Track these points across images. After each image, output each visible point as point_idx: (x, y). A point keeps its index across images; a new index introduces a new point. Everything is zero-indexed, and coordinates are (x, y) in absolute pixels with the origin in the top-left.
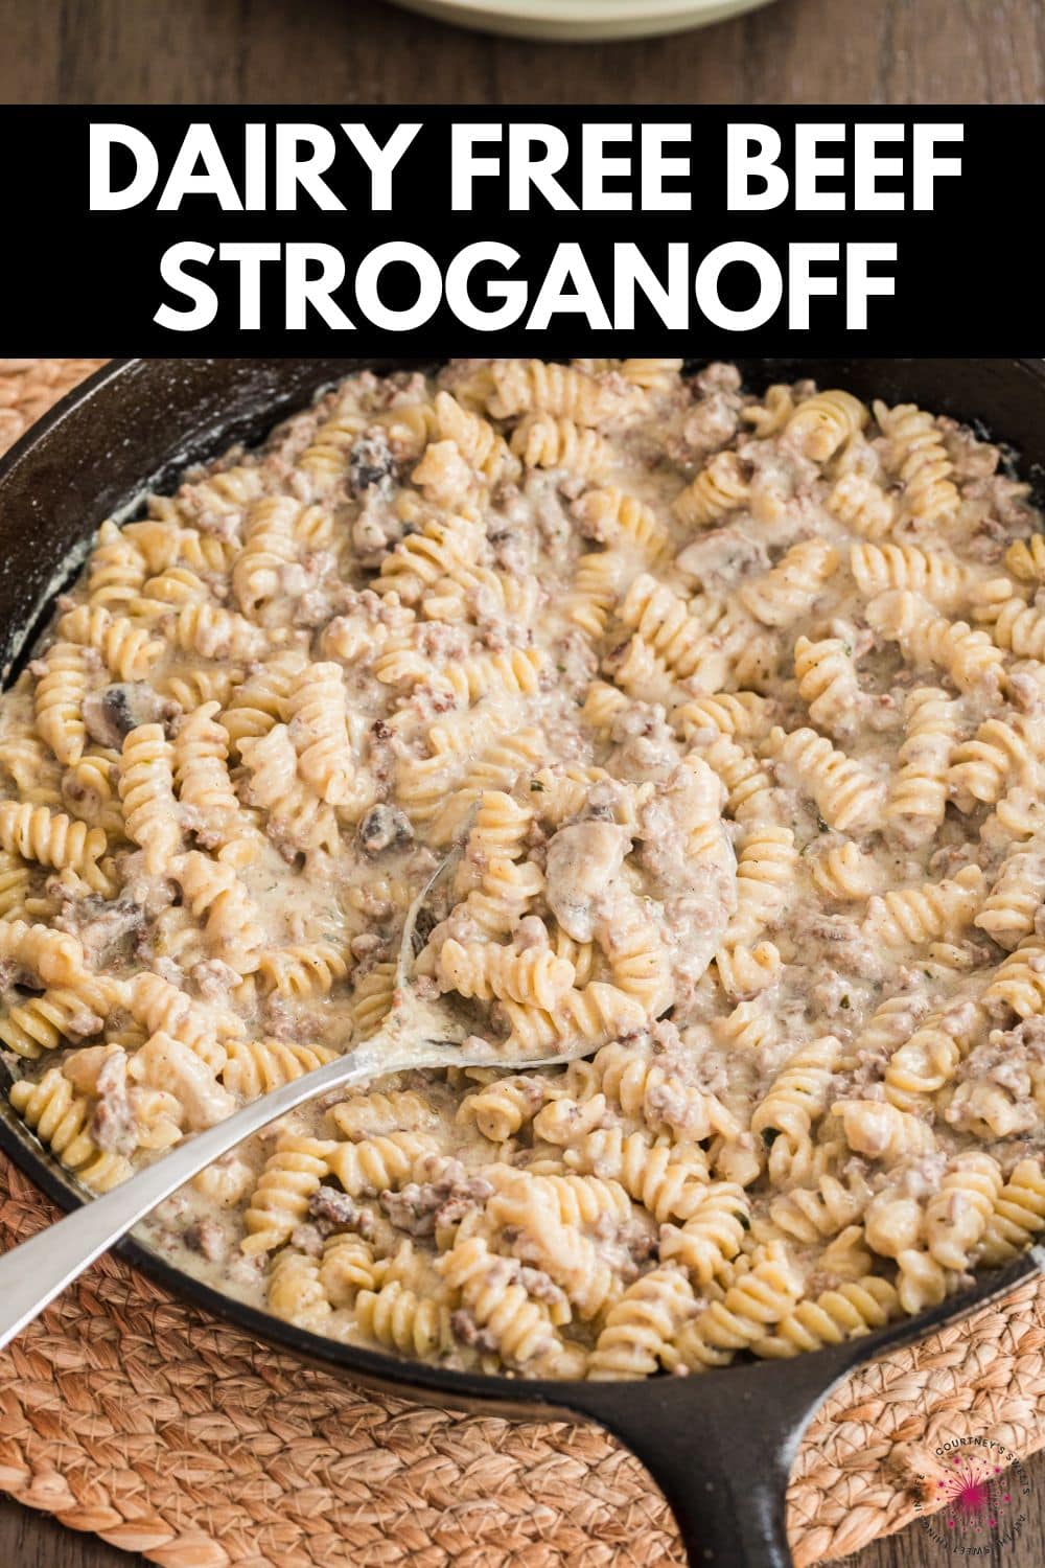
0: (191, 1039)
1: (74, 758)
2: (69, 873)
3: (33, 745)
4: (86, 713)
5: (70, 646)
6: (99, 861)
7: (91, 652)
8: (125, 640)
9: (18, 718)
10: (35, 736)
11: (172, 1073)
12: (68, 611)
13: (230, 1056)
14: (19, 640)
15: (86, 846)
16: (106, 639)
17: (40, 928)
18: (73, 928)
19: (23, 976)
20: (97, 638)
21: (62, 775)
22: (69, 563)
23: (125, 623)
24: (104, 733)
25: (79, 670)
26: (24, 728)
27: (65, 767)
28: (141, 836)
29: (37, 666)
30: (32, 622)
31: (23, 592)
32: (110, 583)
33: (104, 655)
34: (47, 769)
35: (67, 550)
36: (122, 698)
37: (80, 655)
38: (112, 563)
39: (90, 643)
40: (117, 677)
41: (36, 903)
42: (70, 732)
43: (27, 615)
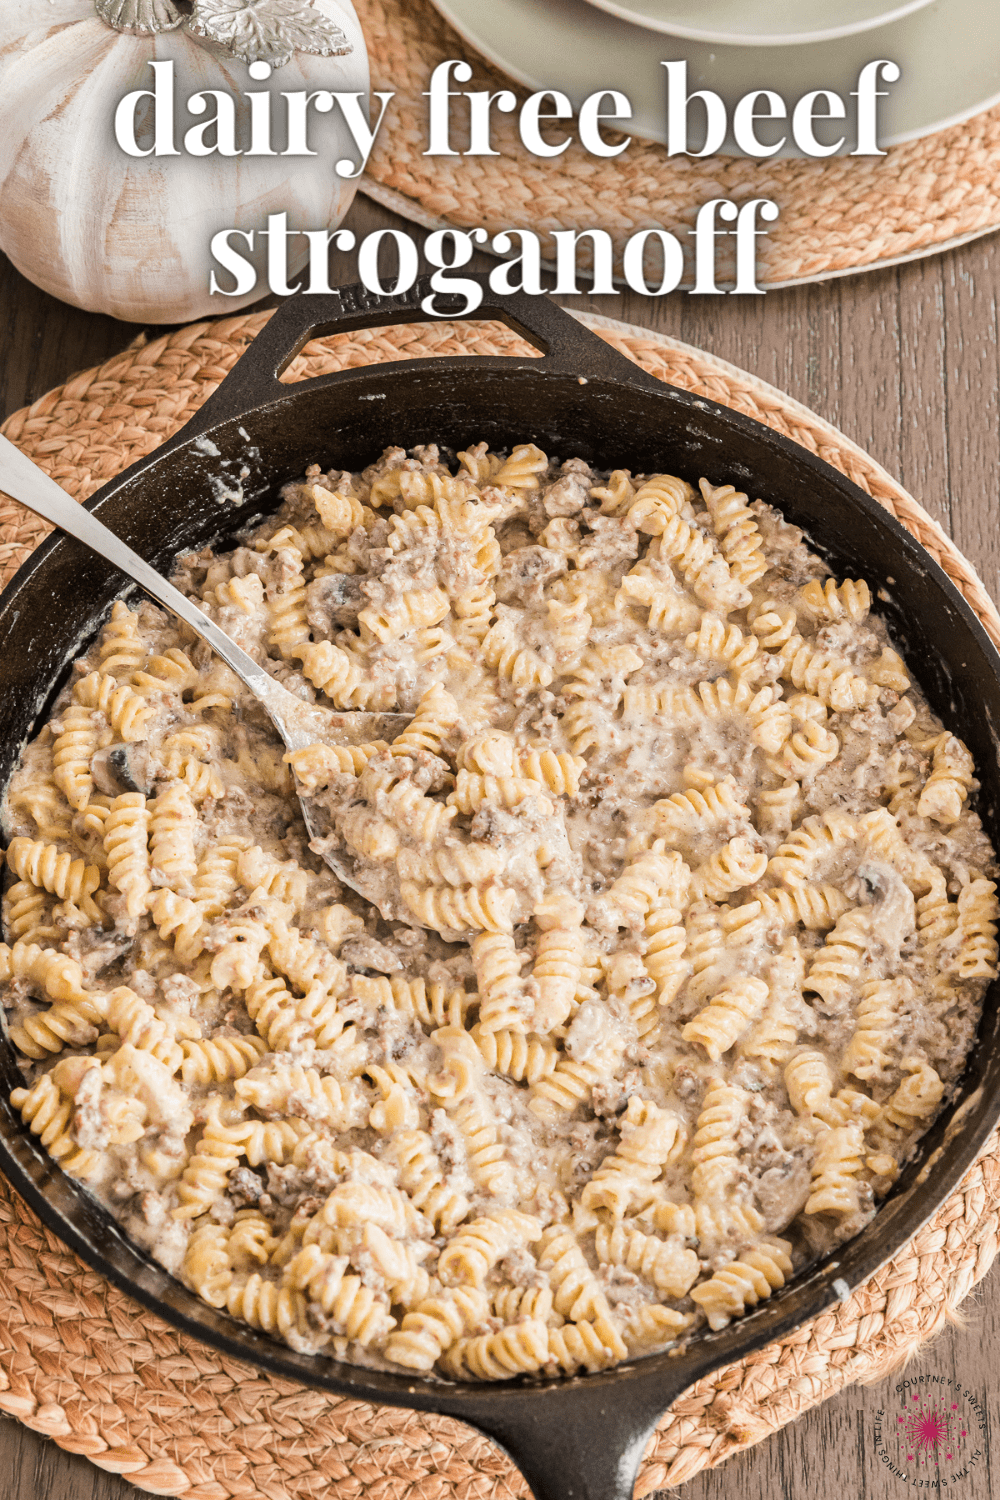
0: (151, 1045)
1: (83, 806)
2: (70, 905)
3: (51, 790)
4: (93, 768)
5: (82, 708)
6: (94, 896)
7: (98, 715)
8: (126, 704)
9: (40, 767)
10: (52, 784)
11: (136, 1079)
12: (83, 675)
13: (186, 1055)
14: (40, 701)
15: (84, 882)
16: (110, 703)
17: (51, 952)
18: (76, 954)
19: (34, 991)
20: (104, 702)
21: (72, 817)
22: (83, 635)
23: (127, 690)
24: (106, 784)
25: (88, 729)
26: (44, 777)
27: (75, 810)
28: (122, 885)
29: (55, 725)
30: (52, 685)
31: (44, 663)
32: (117, 651)
33: (108, 716)
34: (61, 810)
35: (81, 626)
36: (122, 757)
37: (89, 716)
38: (120, 635)
39: (98, 706)
40: (118, 737)
41: (47, 930)
42: (80, 784)
43: (48, 680)
